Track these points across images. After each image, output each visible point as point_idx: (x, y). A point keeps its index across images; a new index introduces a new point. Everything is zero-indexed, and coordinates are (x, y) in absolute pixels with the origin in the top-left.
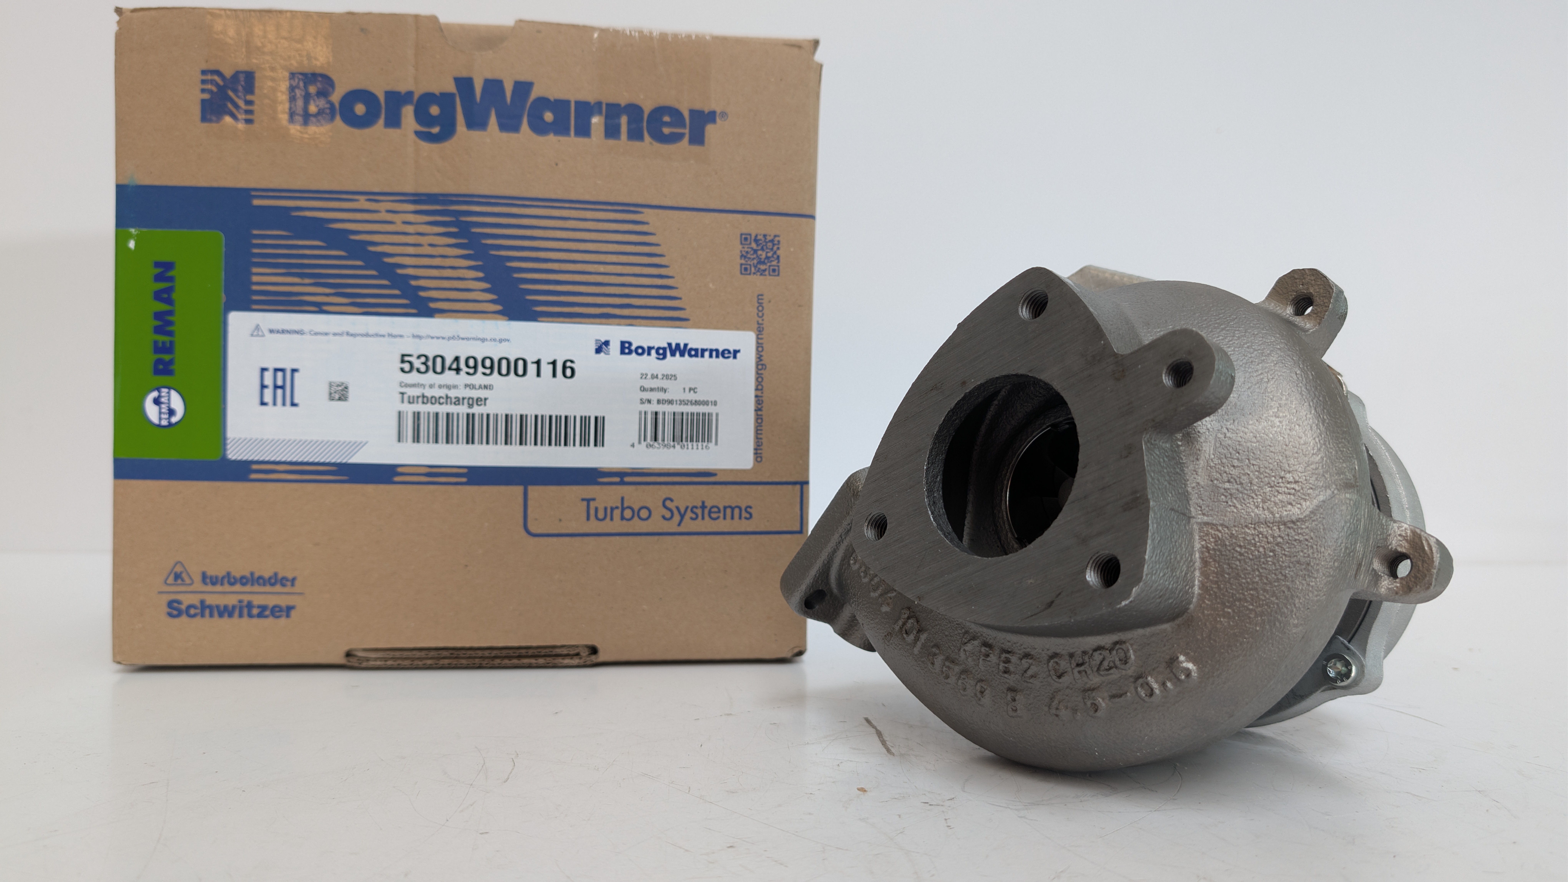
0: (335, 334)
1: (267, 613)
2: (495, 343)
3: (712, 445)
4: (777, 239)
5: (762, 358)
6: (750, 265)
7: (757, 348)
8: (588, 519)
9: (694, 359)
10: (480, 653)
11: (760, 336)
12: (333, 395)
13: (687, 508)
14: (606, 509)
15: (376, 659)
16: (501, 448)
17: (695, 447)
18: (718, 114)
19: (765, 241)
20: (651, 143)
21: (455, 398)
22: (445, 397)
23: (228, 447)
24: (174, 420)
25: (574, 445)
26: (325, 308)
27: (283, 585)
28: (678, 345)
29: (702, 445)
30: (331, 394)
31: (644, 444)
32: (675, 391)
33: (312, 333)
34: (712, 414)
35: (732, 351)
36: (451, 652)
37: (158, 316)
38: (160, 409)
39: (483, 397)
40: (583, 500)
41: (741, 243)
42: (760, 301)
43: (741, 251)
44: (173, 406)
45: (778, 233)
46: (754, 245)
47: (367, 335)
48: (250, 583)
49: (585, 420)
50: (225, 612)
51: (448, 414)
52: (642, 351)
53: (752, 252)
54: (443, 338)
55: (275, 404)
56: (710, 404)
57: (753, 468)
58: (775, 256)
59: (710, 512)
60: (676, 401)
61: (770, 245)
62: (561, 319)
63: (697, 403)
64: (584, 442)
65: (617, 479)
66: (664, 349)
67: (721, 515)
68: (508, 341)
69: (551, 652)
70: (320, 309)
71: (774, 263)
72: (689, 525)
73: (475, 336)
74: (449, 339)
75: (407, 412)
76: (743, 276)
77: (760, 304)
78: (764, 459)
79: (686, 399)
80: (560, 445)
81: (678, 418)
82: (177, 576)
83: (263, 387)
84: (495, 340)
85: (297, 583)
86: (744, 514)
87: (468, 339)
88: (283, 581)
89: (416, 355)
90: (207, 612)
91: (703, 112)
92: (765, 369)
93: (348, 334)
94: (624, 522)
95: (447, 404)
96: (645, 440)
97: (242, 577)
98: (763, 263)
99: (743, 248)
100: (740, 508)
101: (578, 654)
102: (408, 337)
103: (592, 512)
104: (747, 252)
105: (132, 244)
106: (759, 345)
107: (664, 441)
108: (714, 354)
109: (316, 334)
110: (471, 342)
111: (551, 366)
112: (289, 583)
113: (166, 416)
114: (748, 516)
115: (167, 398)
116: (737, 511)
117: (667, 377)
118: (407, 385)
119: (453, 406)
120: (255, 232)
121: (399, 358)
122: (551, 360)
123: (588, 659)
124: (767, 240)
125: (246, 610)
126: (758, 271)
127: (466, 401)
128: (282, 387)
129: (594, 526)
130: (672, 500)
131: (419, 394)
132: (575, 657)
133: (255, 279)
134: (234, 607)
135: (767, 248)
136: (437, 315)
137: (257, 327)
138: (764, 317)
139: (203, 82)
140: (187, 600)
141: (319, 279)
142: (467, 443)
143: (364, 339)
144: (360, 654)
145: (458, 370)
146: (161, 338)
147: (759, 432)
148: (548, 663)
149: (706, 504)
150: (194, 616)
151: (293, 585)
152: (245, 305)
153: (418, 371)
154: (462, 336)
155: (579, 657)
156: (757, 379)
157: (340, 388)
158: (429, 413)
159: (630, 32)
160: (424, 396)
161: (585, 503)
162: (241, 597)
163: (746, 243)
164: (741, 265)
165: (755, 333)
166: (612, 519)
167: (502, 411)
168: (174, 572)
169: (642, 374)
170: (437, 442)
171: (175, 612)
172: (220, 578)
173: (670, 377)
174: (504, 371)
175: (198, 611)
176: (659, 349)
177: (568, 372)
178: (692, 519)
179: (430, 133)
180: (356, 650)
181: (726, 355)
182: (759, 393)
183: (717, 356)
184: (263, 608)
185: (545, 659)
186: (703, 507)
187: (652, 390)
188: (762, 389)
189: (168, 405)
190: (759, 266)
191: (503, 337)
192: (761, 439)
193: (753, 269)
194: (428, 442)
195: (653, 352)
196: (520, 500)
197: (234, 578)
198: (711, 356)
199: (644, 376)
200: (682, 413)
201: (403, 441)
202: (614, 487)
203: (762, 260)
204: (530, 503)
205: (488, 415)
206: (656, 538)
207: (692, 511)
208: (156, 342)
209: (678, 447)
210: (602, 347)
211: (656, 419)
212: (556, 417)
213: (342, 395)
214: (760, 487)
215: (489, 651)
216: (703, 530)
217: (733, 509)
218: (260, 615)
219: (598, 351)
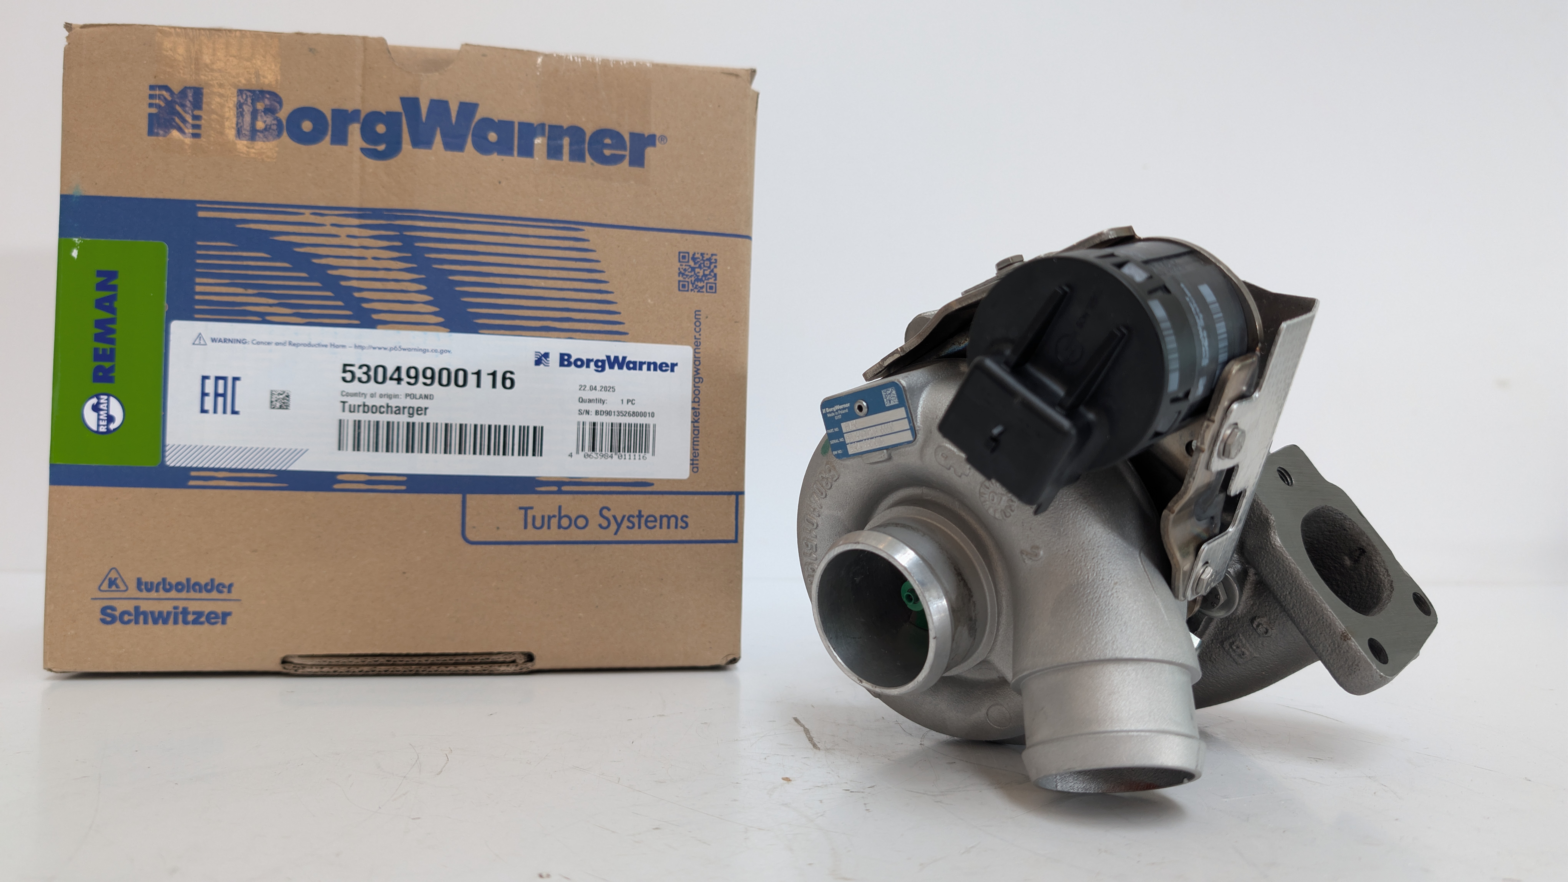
0: (277, 344)
1: (203, 619)
2: (436, 354)
3: (649, 456)
4: (714, 257)
5: (699, 372)
6: (688, 282)
7: (694, 362)
8: (526, 527)
9: (632, 371)
10: (417, 660)
11: (697, 351)
12: (274, 403)
13: (624, 517)
14: (543, 517)
15: (312, 666)
16: (441, 456)
17: (632, 457)
18: (657, 138)
19: (702, 260)
20: (592, 164)
21: (396, 407)
22: (385, 406)
23: (167, 453)
24: (112, 426)
25: (513, 454)
26: (268, 318)
27: (220, 592)
28: (616, 358)
29: (640, 456)
30: (272, 402)
31: (582, 454)
32: (613, 402)
33: (254, 342)
34: (649, 425)
35: (670, 365)
36: (387, 658)
37: (99, 323)
38: (99, 415)
39: (423, 406)
40: (521, 508)
41: (679, 261)
42: (697, 317)
43: (679, 269)
44: (111, 413)
45: (715, 252)
46: (692, 263)
47: (309, 345)
48: (186, 590)
49: (524, 430)
50: (160, 618)
51: (388, 423)
52: (581, 363)
53: (690, 270)
54: (385, 349)
55: (215, 412)
56: (648, 415)
57: (689, 478)
58: (712, 274)
59: (646, 521)
60: (614, 412)
61: (707, 263)
62: (502, 332)
63: (635, 414)
64: (523, 452)
65: (555, 488)
66: (603, 362)
67: (658, 524)
68: (449, 352)
69: (488, 659)
70: (263, 319)
71: (712, 281)
72: (626, 534)
73: (416, 348)
74: (391, 349)
75: (348, 421)
76: (680, 292)
77: (698, 320)
78: (700, 470)
79: (624, 410)
80: (498, 454)
81: (616, 429)
82: (112, 583)
83: (204, 394)
84: (436, 351)
85: (233, 589)
86: (680, 524)
87: (409, 350)
88: (220, 587)
89: (357, 366)
90: (141, 618)
91: (643, 135)
92: (702, 382)
93: (290, 343)
94: (562, 530)
95: (387, 413)
96: (582, 450)
97: (178, 584)
98: (701, 280)
99: (681, 265)
100: (676, 518)
101: (514, 662)
102: (350, 347)
103: (530, 520)
104: (685, 270)
105: (75, 253)
106: (696, 359)
107: (602, 451)
108: (652, 366)
109: (258, 343)
110: (413, 353)
111: (491, 377)
112: (225, 590)
113: (105, 423)
114: (684, 525)
115: (106, 405)
116: (673, 520)
117: (605, 389)
118: (348, 395)
119: (394, 415)
120: (199, 243)
121: (341, 367)
122: (491, 371)
123: (524, 666)
124: (705, 259)
125: (181, 616)
126: (696, 288)
127: (406, 410)
128: (224, 395)
129: (531, 534)
130: (609, 509)
131: (360, 403)
132: (511, 664)
133: (198, 289)
134: (169, 613)
135: (704, 266)
136: (379, 326)
137: (200, 336)
138: (701, 333)
139: (151, 97)
140: (122, 606)
141: (263, 290)
142: (407, 451)
143: (307, 348)
144: (296, 661)
145: (399, 380)
146: (101, 346)
147: (695, 443)
148: (484, 670)
149: (643, 513)
150: (129, 622)
151: (229, 591)
152: (188, 315)
153: (360, 380)
154: (403, 347)
155: (515, 664)
156: (694, 392)
157: (281, 397)
158: (369, 422)
159: (573, 58)
160: (364, 405)
161: (523, 511)
162: (176, 603)
163: (684, 261)
164: (679, 281)
165: (692, 347)
166: (549, 528)
167: (442, 421)
168: (108, 578)
169: (581, 386)
170: (377, 450)
171: (109, 619)
172: (155, 585)
173: (608, 389)
174: (445, 381)
175: (132, 618)
176: (598, 361)
177: (508, 383)
178: (628, 527)
179: (376, 150)
180: (292, 656)
181: (664, 369)
182: (696, 406)
183: (655, 370)
184: (199, 614)
185: (482, 667)
186: (640, 516)
187: (590, 401)
188: (699, 402)
189: (106, 412)
190: (696, 283)
191: (444, 349)
192: (698, 450)
193: (691, 286)
194: (368, 450)
195: (592, 364)
196: (459, 508)
197: (170, 584)
198: (649, 369)
199: (582, 388)
200: (620, 424)
201: (343, 450)
202: (552, 496)
203: (700, 277)
204: (468, 511)
205: (428, 424)
206: (593, 546)
207: (629, 520)
208: (96, 350)
209: (615, 457)
210: (541, 359)
211: (594, 430)
212: (496, 426)
213: (284, 403)
214: (696, 497)
215: (426, 658)
216: (640, 539)
217: (669, 518)
218: (195, 622)
219: (538, 362)
